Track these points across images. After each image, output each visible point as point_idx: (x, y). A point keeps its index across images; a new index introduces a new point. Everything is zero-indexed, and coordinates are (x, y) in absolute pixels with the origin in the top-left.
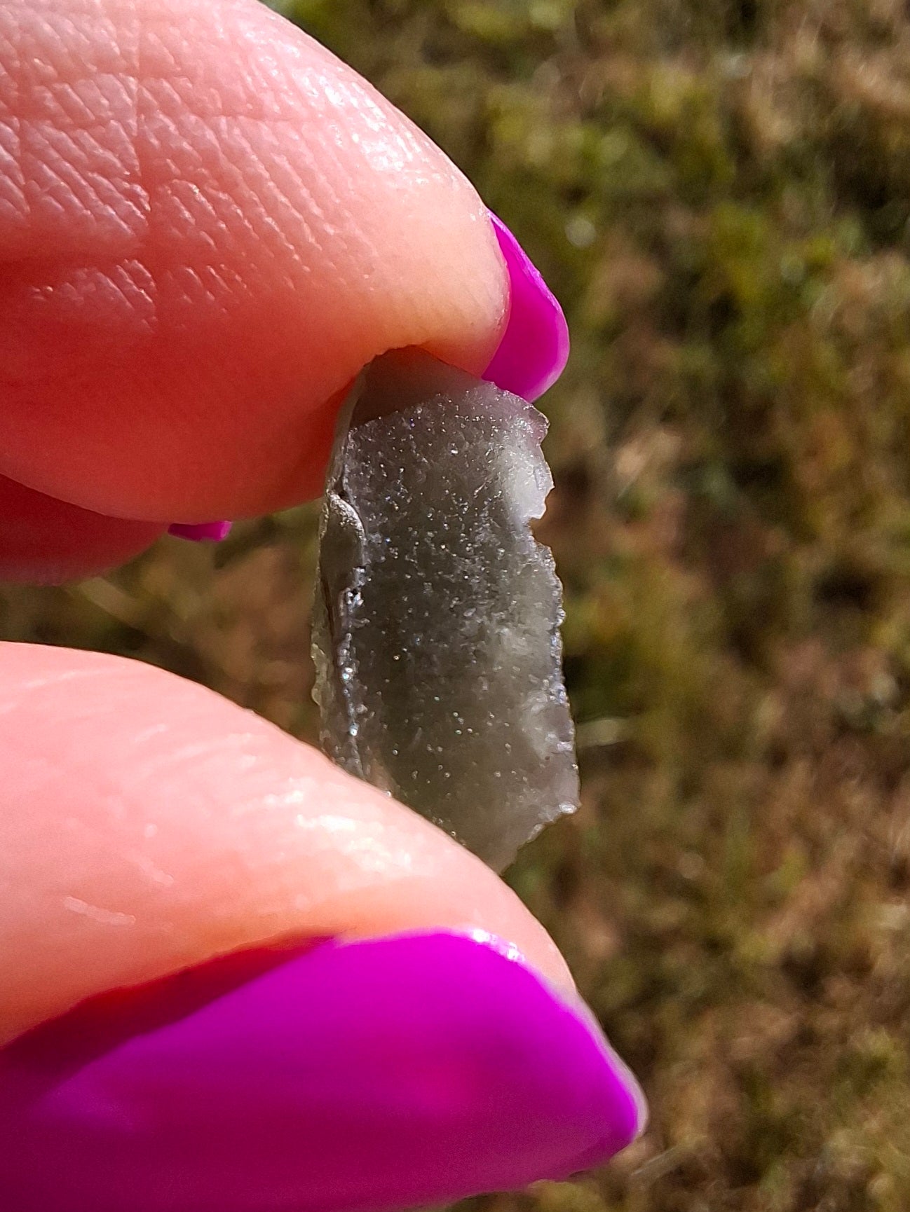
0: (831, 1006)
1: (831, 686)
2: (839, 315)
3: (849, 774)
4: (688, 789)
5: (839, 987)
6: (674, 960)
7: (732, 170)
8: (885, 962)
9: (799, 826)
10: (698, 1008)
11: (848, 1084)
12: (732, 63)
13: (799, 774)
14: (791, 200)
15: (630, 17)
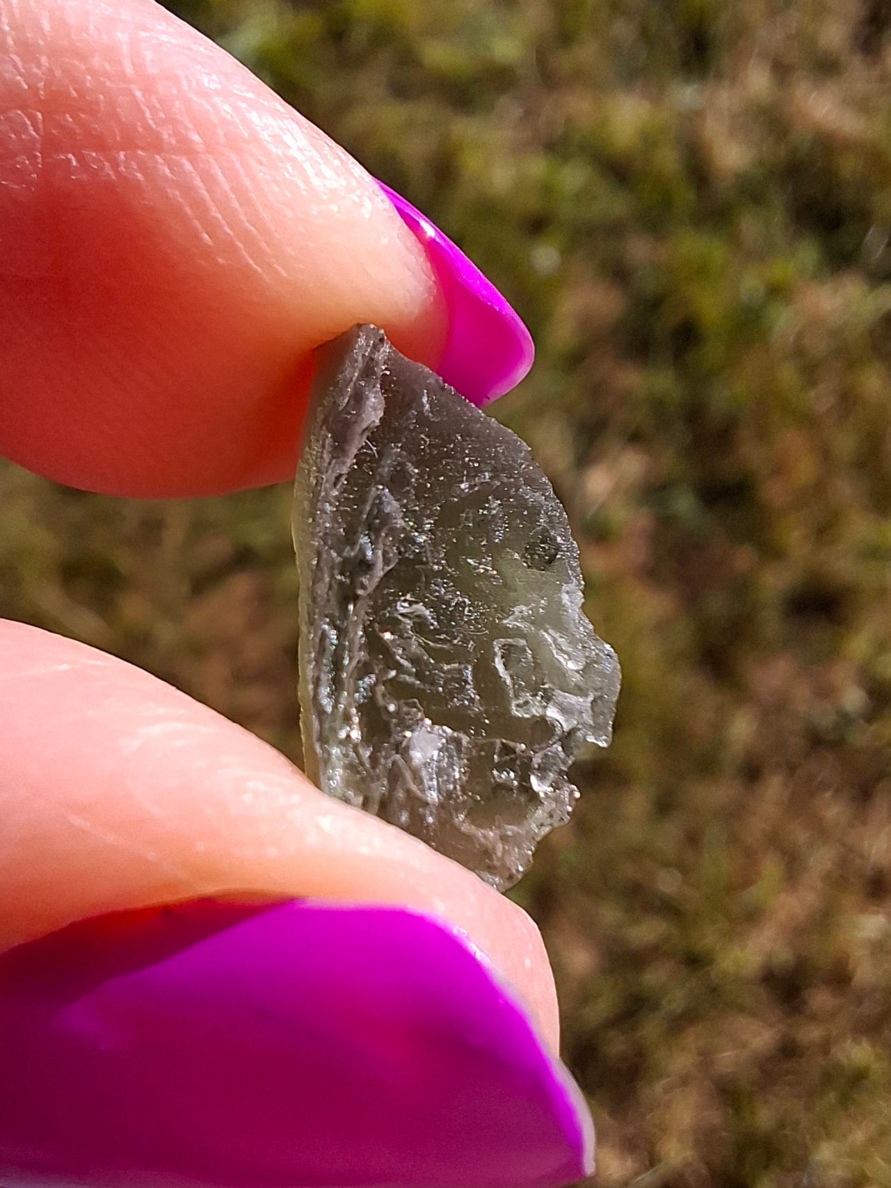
0: (813, 1018)
1: (802, 699)
2: (800, 336)
3: (823, 786)
4: (664, 806)
5: (820, 999)
6: (655, 977)
7: (691, 196)
8: (865, 972)
9: (775, 840)
10: (679, 1023)
11: (832, 1096)
12: (686, 95)
13: (774, 788)
14: (750, 225)
15: (587, 52)
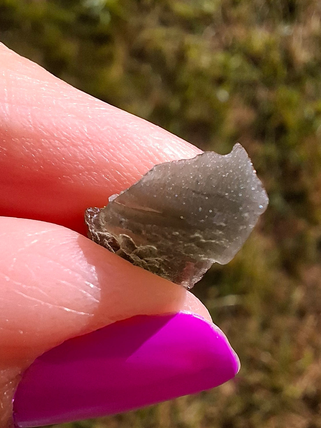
4: (265, 326)
6: (258, 396)
7: (285, 72)
9: (310, 342)
10: (268, 415)
12: (285, 29)
13: (310, 320)
14: (309, 85)
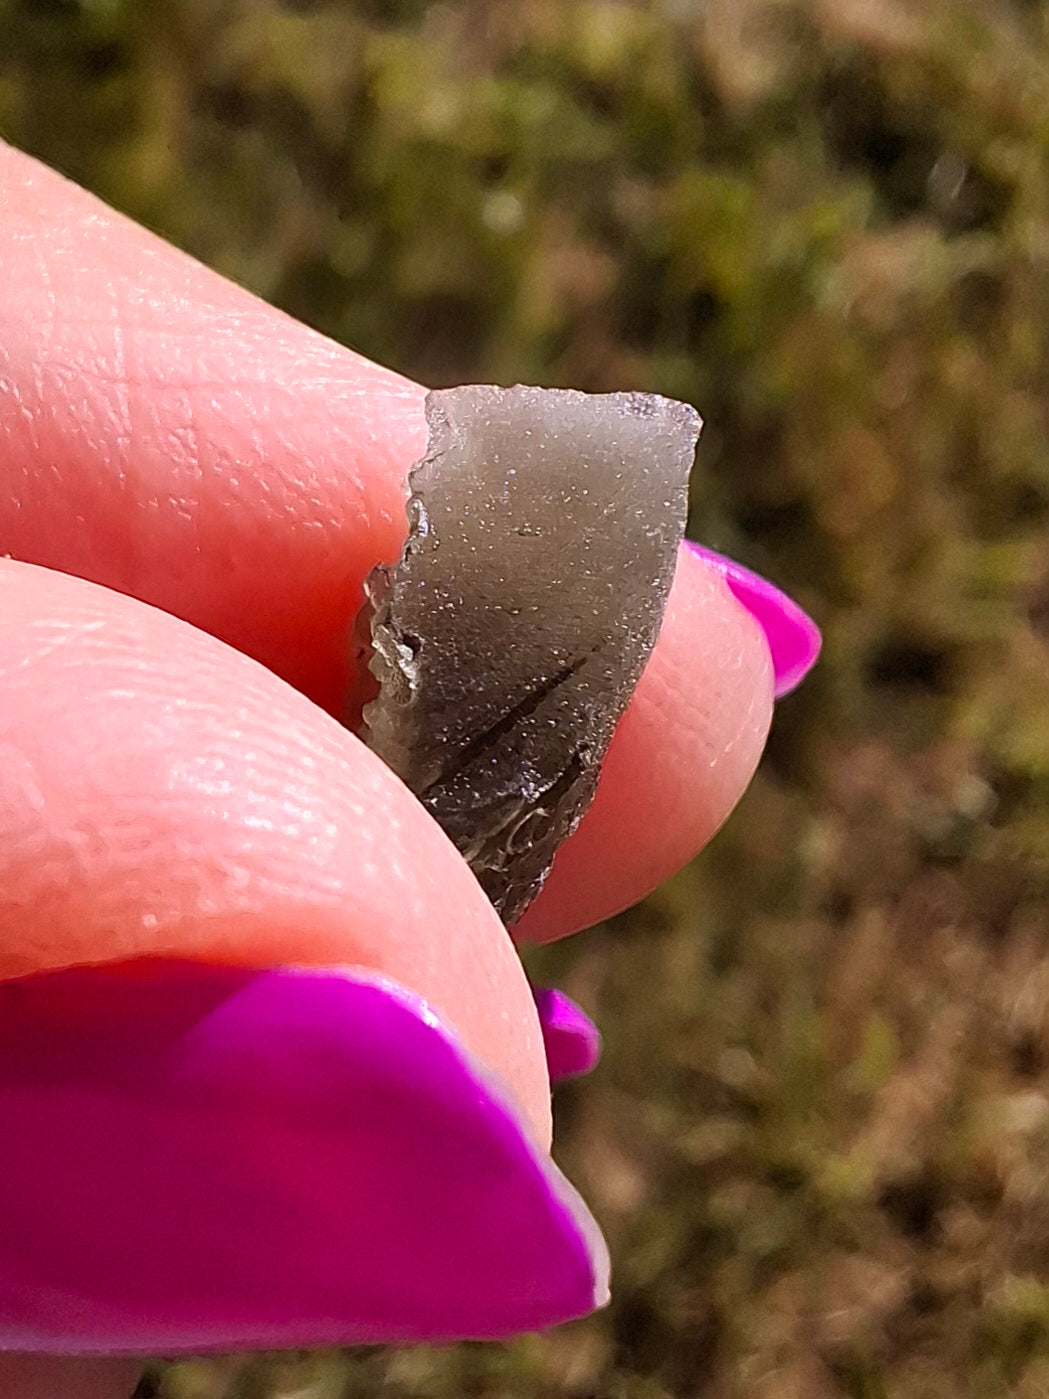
0: (954, 1250)
1: (904, 803)
2: (855, 308)
4: (724, 958)
5: (961, 1223)
6: (730, 1201)
8: (1023, 1182)
10: (771, 1267)
12: (681, 1)
13: (873, 929)
